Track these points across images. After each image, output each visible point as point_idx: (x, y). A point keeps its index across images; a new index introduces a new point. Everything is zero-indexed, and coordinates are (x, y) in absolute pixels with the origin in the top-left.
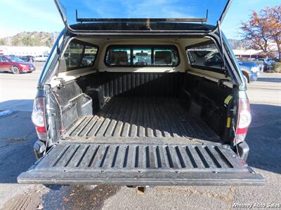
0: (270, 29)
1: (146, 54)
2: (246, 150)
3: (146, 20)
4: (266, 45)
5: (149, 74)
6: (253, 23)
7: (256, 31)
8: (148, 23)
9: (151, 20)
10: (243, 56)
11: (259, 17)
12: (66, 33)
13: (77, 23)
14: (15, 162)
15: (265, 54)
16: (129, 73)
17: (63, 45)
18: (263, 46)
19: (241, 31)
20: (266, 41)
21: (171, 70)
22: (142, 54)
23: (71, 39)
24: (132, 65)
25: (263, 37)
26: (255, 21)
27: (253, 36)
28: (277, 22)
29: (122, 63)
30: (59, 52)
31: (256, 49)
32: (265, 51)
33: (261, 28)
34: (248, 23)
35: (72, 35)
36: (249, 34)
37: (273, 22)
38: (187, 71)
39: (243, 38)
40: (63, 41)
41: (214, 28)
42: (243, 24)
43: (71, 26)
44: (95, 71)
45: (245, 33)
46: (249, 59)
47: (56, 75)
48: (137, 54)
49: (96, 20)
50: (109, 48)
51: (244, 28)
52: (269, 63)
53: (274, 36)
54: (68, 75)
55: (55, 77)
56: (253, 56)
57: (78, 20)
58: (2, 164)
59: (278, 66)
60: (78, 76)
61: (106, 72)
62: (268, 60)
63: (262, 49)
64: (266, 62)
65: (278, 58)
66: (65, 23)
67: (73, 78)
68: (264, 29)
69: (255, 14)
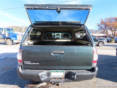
0: (108, 26)
1: (60, 35)
2: (97, 69)
3: (59, 22)
4: (107, 32)
5: (61, 42)
6: (101, 24)
7: (103, 26)
8: (60, 23)
9: (61, 22)
10: (99, 36)
11: (104, 21)
12: (32, 26)
13: (35, 23)
14: (6, 77)
15: (107, 35)
16: (53, 42)
17: (30, 30)
18: (106, 32)
19: (97, 26)
20: (107, 30)
21: (69, 41)
22: (58, 35)
23: (33, 28)
24: (54, 39)
25: (106, 29)
26: (102, 23)
27: (102, 28)
28: (111, 23)
29: (50, 38)
30: (28, 33)
31: (104, 33)
32: (107, 34)
33: (105, 25)
34: (100, 24)
35: (33, 27)
36: (100, 28)
37: (109, 23)
38: (75, 41)
39: (98, 29)
40: (30, 29)
41: (83, 25)
42: (98, 24)
43: (33, 24)
44: (40, 41)
45: (99, 27)
46: (101, 37)
47: (27, 41)
48: (56, 35)
49: (40, 22)
50: (45, 32)
51: (98, 25)
52: (109, 39)
53: (110, 28)
54: (30, 41)
55: (27, 42)
56: (103, 36)
57: (35, 22)
58: (1, 78)
59: (113, 40)
60: (34, 42)
61: (44, 41)
62: (109, 38)
63: (106, 33)
64: (108, 39)
65: (112, 37)
66: (31, 23)
67: (32, 42)
68: (106, 26)
69: (102, 20)
